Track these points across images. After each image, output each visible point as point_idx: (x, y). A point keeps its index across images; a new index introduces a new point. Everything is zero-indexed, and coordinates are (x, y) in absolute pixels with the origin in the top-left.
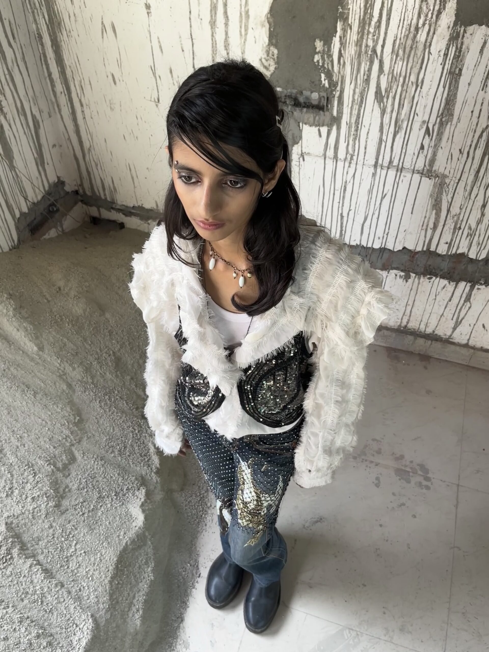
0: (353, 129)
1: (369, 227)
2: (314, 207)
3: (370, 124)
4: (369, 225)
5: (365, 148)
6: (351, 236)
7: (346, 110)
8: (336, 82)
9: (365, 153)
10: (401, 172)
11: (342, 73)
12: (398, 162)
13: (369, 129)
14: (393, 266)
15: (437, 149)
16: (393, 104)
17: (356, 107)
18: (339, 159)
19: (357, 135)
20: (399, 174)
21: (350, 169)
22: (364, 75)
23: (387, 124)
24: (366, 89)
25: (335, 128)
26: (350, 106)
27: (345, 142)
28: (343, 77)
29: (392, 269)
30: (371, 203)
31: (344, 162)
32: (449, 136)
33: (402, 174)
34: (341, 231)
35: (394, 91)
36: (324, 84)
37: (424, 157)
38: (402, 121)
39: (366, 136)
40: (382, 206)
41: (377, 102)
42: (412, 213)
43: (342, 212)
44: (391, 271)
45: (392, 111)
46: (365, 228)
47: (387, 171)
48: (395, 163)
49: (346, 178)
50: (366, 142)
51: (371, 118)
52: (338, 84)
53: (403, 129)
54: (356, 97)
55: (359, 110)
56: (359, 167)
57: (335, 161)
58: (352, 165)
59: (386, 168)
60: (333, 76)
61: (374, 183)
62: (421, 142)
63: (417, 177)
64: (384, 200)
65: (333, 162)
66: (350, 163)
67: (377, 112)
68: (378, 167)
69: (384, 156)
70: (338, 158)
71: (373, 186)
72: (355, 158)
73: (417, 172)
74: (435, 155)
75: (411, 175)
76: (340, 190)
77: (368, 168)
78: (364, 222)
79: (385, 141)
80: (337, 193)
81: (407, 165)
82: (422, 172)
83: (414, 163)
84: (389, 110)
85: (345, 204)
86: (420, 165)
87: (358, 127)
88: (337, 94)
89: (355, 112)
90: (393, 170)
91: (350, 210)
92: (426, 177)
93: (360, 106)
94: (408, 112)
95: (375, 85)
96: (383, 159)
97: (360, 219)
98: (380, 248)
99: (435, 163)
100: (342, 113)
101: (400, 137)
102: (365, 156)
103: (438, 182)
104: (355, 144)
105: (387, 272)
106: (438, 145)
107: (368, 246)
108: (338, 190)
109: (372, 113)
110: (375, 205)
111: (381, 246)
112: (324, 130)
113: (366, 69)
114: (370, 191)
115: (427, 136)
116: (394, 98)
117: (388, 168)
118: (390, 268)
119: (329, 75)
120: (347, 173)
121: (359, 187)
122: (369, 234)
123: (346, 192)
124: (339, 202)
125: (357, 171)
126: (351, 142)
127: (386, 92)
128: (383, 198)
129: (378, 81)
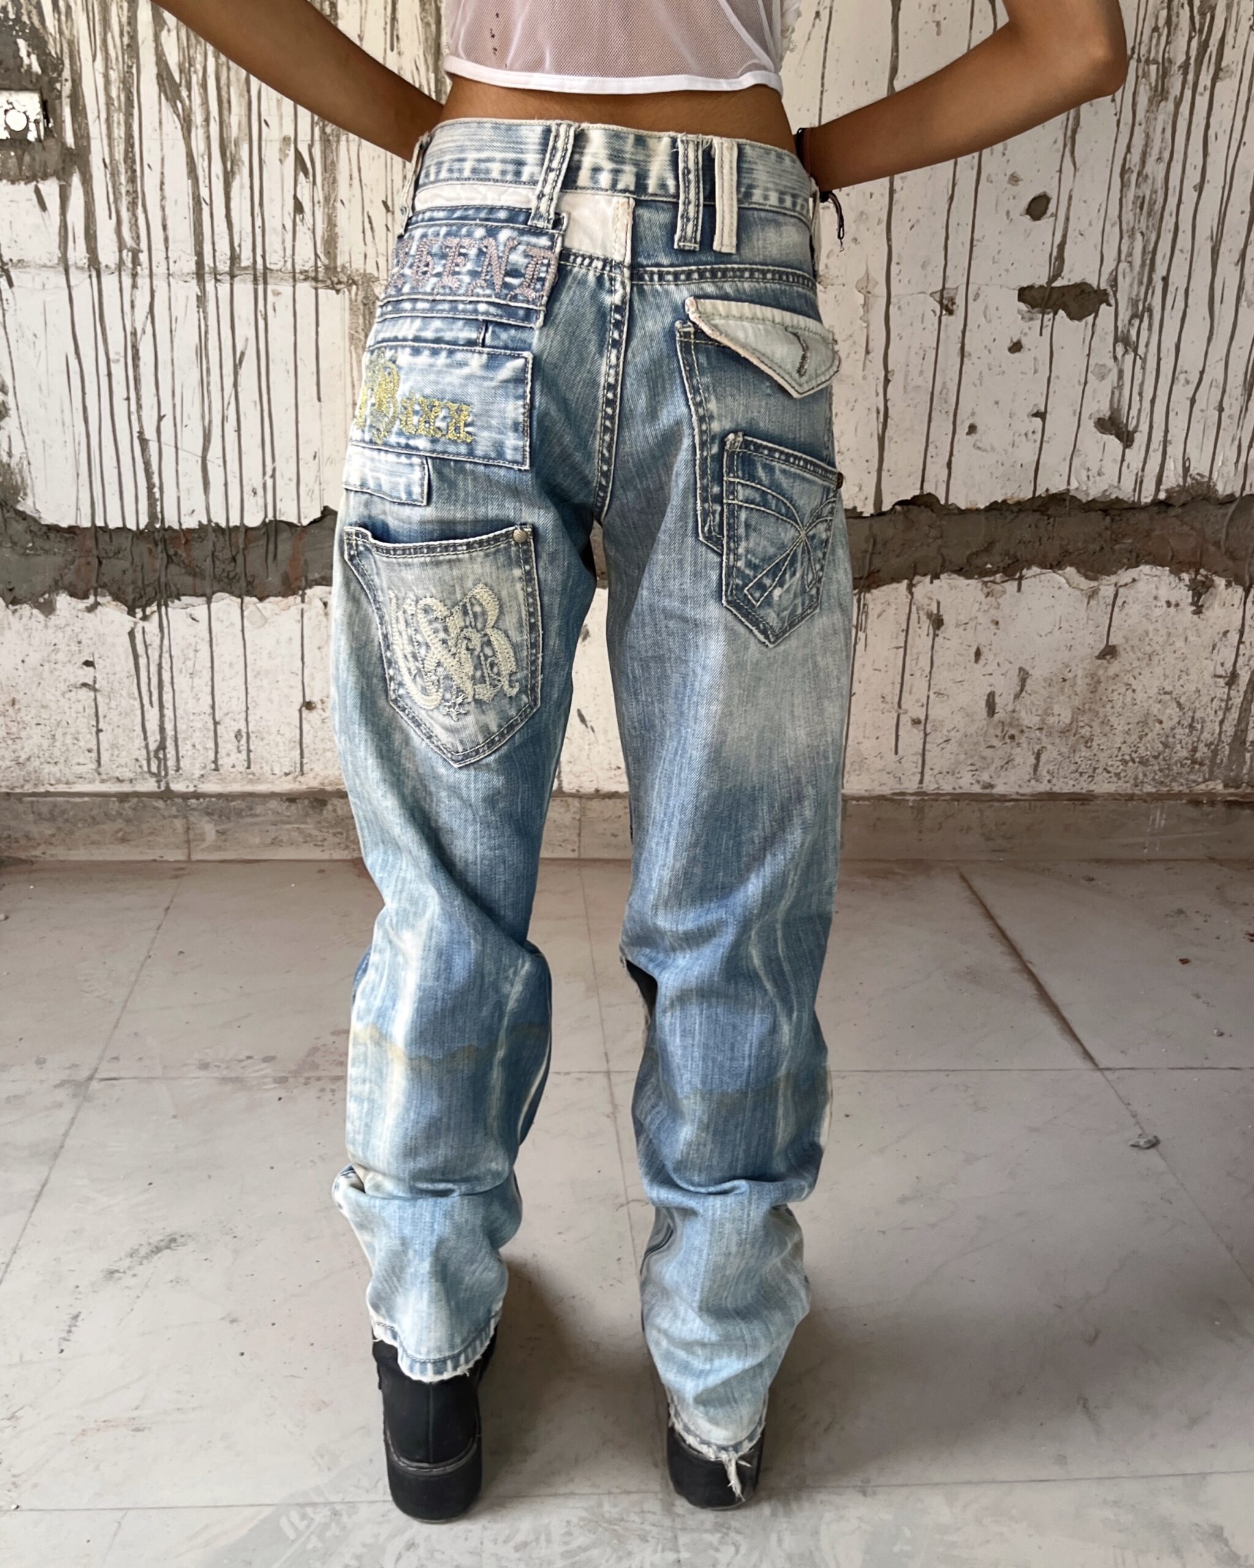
0: (123, 179)
1: (221, 462)
2: (63, 424)
3: (163, 159)
4: (221, 455)
5: (165, 227)
6: (179, 498)
7: (96, 129)
8: (58, 58)
9: (166, 240)
10: (265, 283)
11: (66, 32)
12: (251, 254)
13: (162, 173)
14: (311, 577)
15: (334, 208)
16: (205, 103)
17: (119, 117)
18: (103, 266)
19: (135, 192)
20: (261, 288)
21: (138, 293)
22: (122, 35)
23: (202, 156)
24: (134, 70)
25: (76, 180)
26: (103, 116)
27: (110, 217)
28: (71, 43)
29: (311, 587)
30: (212, 387)
31: (117, 273)
32: (351, 170)
33: (270, 288)
34: (150, 487)
35: (199, 67)
36: (30, 66)
37: (310, 233)
38: (236, 144)
39: (159, 192)
40: (239, 389)
41: (167, 99)
42: (319, 399)
43: (141, 427)
44: (308, 591)
45: (207, 120)
46: (210, 466)
47: (232, 285)
48: (246, 260)
49: (133, 321)
50: (163, 208)
51: (162, 144)
52: (62, 63)
53: (243, 163)
54: (114, 93)
55: (129, 127)
56: (160, 284)
57: (94, 274)
58: (140, 281)
59: (228, 278)
60: (46, 43)
61: (206, 326)
62: (292, 193)
63: (305, 289)
64: (243, 372)
65: (90, 277)
66: (134, 275)
67: (172, 125)
68: (207, 277)
69: (213, 244)
70: (99, 263)
71: (206, 332)
72: (143, 257)
73: (302, 277)
74: (331, 223)
75: (291, 289)
76: (122, 360)
77: (181, 283)
78: (205, 449)
79: (208, 201)
80: (118, 370)
81: (275, 260)
82: (313, 274)
83: (289, 252)
84: (198, 118)
85: (144, 402)
86: (305, 257)
87: (134, 171)
88: (67, 89)
89: (119, 132)
90: (244, 281)
91: (160, 418)
92: (328, 287)
93: (129, 115)
94: (244, 121)
95: (153, 59)
96: (214, 251)
97: (192, 441)
98: (264, 521)
99: (339, 245)
100: (88, 138)
101: (242, 187)
102: (167, 248)
103: (360, 298)
104: (136, 220)
105: (299, 599)
106: (333, 196)
107: (232, 524)
108: (118, 361)
109: (161, 128)
110: (222, 389)
111: (266, 516)
112: (50, 188)
113: (124, 20)
114: (202, 351)
115: (301, 175)
116: (204, 86)
117: (232, 277)
118: (304, 583)
119: (38, 42)
120: (133, 307)
121: (172, 342)
122: (226, 485)
123: (141, 363)
124: (128, 399)
125: (156, 294)
126: (125, 215)
127: (181, 72)
128: (237, 367)
129: (157, 48)
